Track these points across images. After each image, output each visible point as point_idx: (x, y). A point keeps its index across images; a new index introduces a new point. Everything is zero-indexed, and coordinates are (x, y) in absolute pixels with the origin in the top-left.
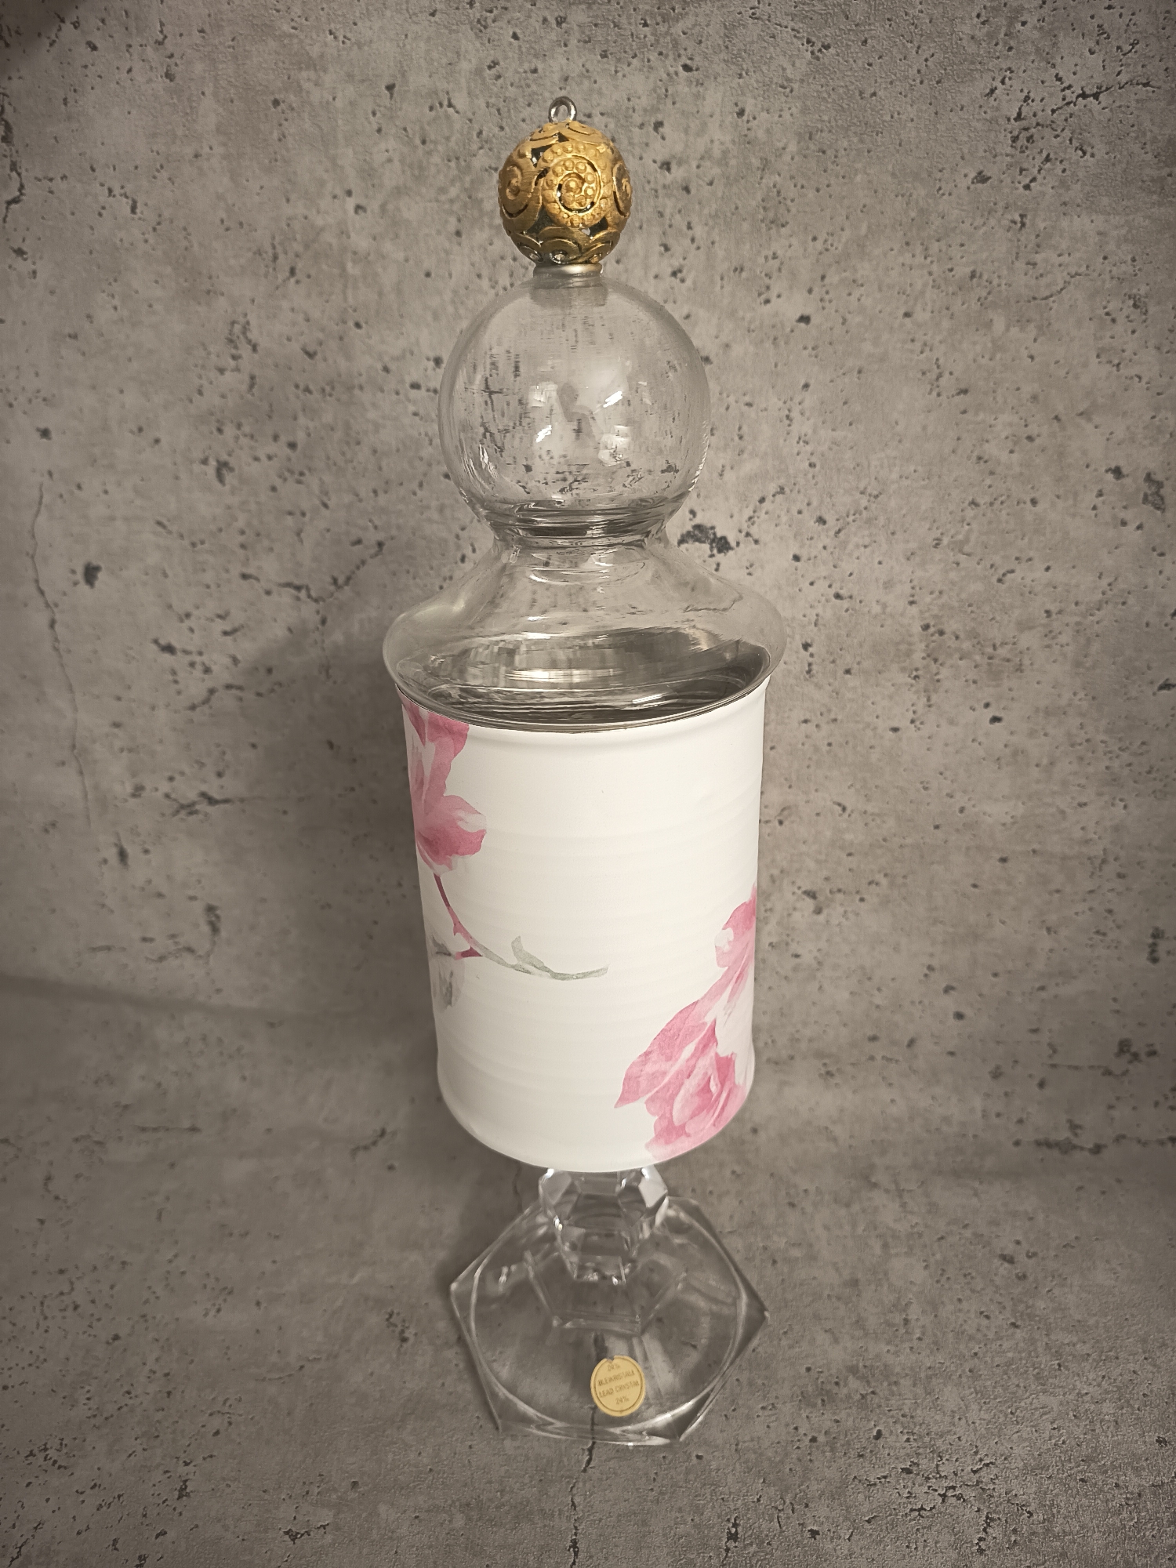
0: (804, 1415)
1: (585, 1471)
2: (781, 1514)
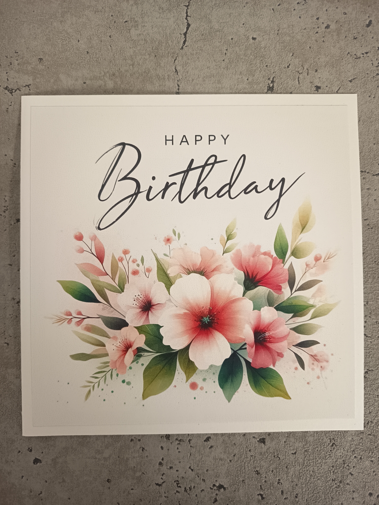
0: (325, 9)
1: (182, 48)
2: (301, 76)
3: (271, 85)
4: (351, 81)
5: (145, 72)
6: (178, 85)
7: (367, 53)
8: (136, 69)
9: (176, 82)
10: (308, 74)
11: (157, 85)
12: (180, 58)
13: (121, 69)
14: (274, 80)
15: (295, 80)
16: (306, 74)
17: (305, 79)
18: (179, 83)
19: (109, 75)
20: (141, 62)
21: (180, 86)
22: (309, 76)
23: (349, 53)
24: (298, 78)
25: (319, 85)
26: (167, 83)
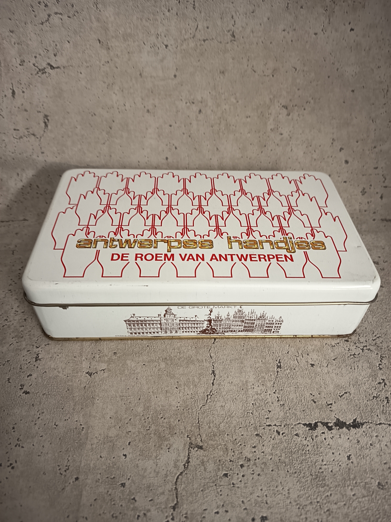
3: (279, 364)
4: (334, 360)
5: (188, 357)
6: (213, 366)
7: (338, 343)
8: (182, 355)
9: (211, 363)
10: (303, 357)
11: (198, 365)
12: (213, 349)
13: (171, 355)
14: (280, 361)
15: (294, 361)
16: (302, 357)
17: (301, 360)
18: (214, 364)
19: (162, 359)
20: (185, 351)
21: (215, 366)
22: (304, 358)
23: (326, 344)
24: (297, 359)
25: (313, 363)
26: (205, 364)
